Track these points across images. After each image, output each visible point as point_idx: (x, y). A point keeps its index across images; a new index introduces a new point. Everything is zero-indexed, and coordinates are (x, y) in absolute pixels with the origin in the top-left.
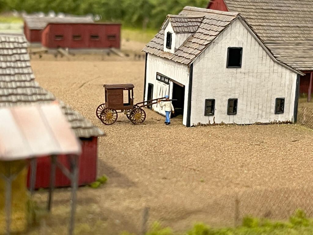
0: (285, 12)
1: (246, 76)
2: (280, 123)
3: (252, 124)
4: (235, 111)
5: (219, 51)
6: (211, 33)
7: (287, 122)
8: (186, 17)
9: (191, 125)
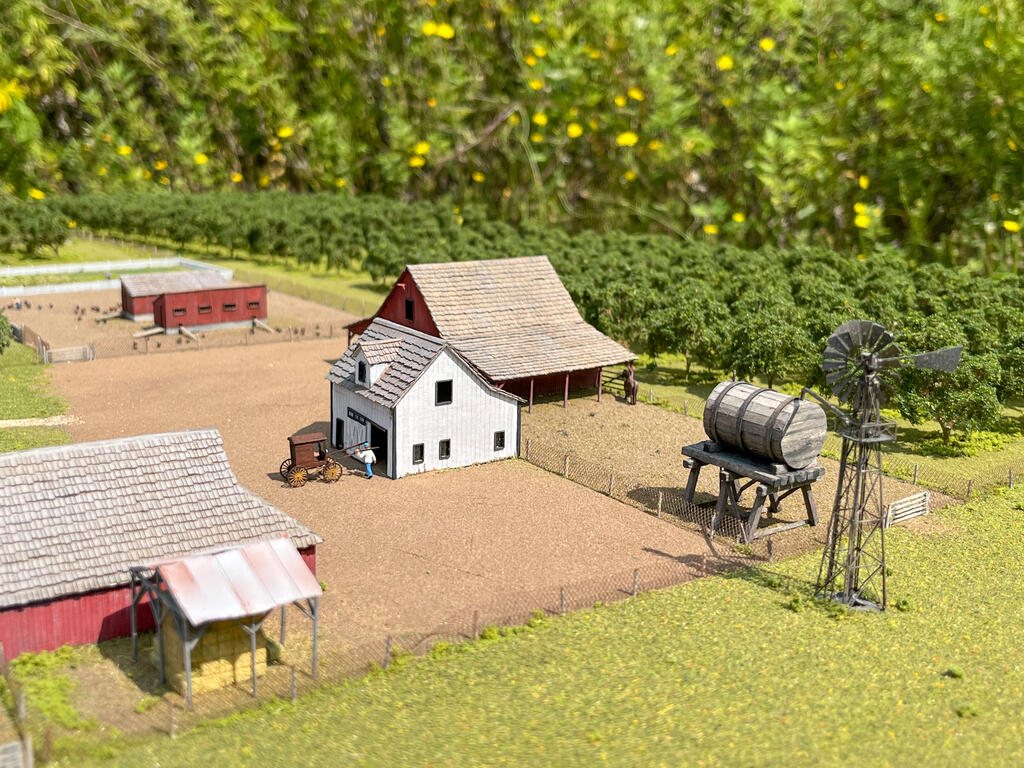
1: (459, 411)
2: (502, 460)
3: (468, 466)
4: (448, 453)
5: (426, 387)
6: (415, 366)
7: (509, 458)
8: (381, 342)
9: (398, 477)
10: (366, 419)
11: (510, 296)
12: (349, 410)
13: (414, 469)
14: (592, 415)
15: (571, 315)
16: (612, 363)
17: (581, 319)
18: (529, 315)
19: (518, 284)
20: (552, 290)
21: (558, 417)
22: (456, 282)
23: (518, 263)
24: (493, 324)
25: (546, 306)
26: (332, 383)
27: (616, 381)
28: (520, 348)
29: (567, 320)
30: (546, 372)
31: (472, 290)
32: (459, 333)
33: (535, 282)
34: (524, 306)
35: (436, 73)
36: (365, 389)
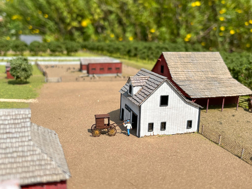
0: (196, 64)
1: (171, 110)
2: (190, 133)
3: (174, 135)
4: (165, 128)
5: (156, 98)
6: (152, 88)
7: (193, 133)
8: (140, 77)
9: (141, 136)
10: (131, 109)
11: (203, 66)
12: (126, 105)
13: (149, 134)
14: (233, 116)
15: (227, 75)
16: (244, 94)
17: (231, 77)
18: (210, 74)
19: (206, 62)
20: (220, 65)
21: (218, 115)
22: (181, 59)
23: (207, 54)
24: (194, 76)
25: (217, 71)
26: (121, 94)
27: (244, 102)
28: (205, 86)
29: (225, 77)
30: (214, 96)
31: (187, 63)
32: (180, 78)
33: (213, 61)
34: (208, 70)
35: (194, 17)
36: (131, 96)
